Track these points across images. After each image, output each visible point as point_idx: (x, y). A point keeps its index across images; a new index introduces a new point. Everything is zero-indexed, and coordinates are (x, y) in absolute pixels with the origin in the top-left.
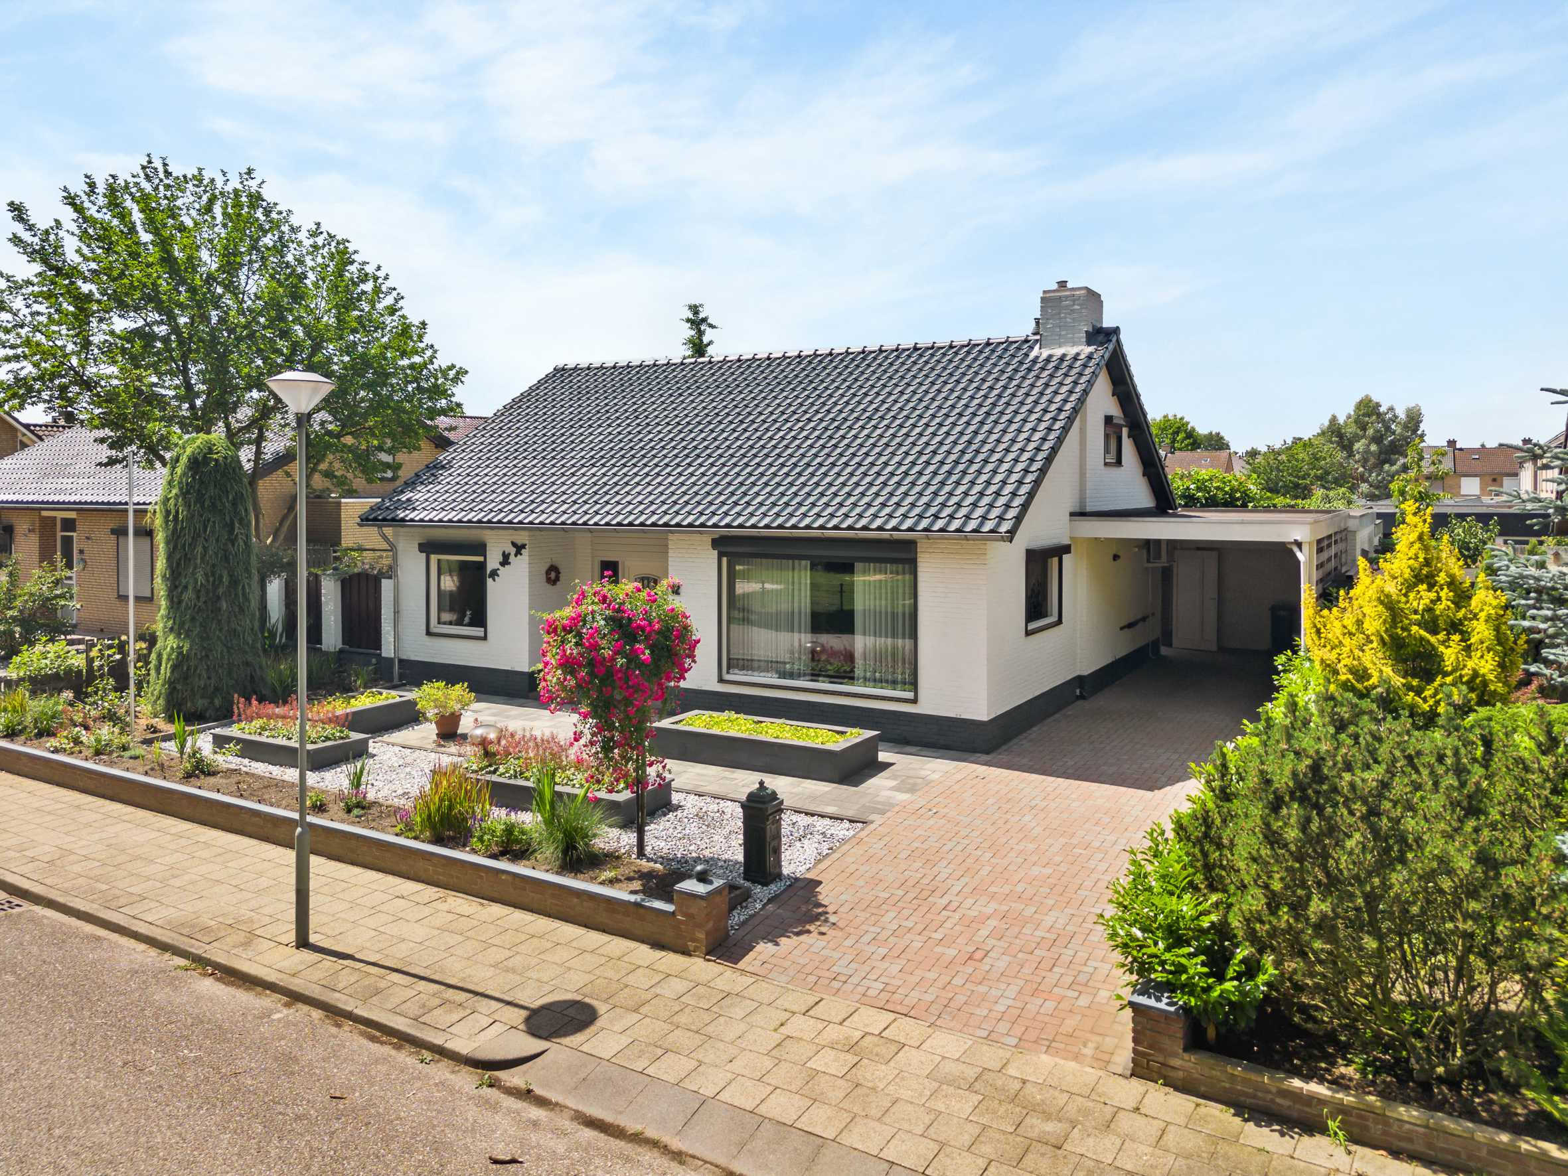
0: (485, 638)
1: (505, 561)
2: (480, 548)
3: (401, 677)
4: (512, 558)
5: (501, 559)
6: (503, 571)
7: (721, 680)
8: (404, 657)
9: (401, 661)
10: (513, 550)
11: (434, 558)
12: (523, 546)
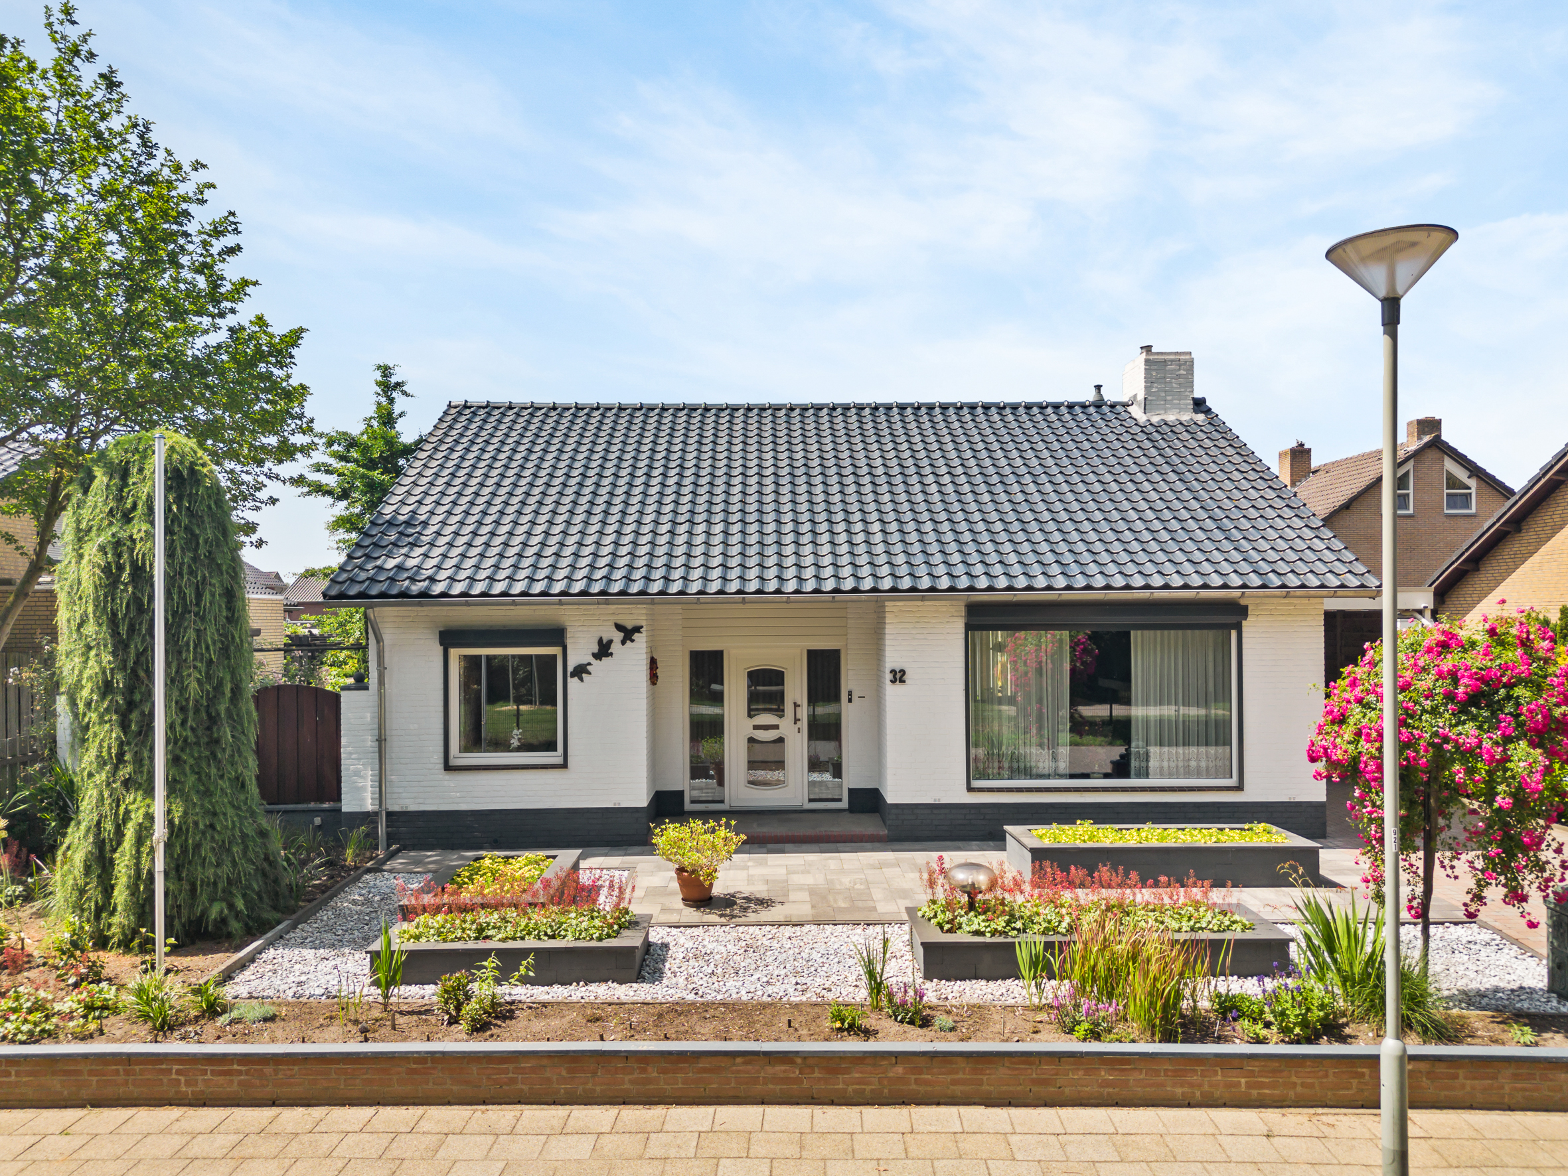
0: (564, 766)
1: (604, 650)
2: (556, 635)
3: (391, 838)
4: (616, 648)
5: (596, 650)
6: (597, 666)
7: (970, 789)
8: (396, 808)
9: (390, 814)
10: (618, 636)
11: (455, 653)
12: (637, 629)
